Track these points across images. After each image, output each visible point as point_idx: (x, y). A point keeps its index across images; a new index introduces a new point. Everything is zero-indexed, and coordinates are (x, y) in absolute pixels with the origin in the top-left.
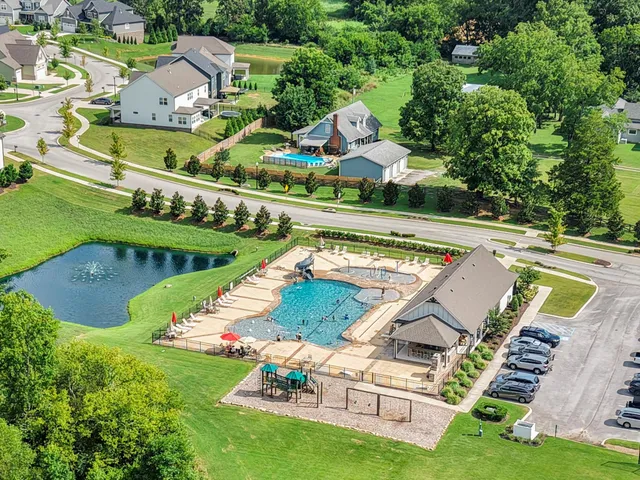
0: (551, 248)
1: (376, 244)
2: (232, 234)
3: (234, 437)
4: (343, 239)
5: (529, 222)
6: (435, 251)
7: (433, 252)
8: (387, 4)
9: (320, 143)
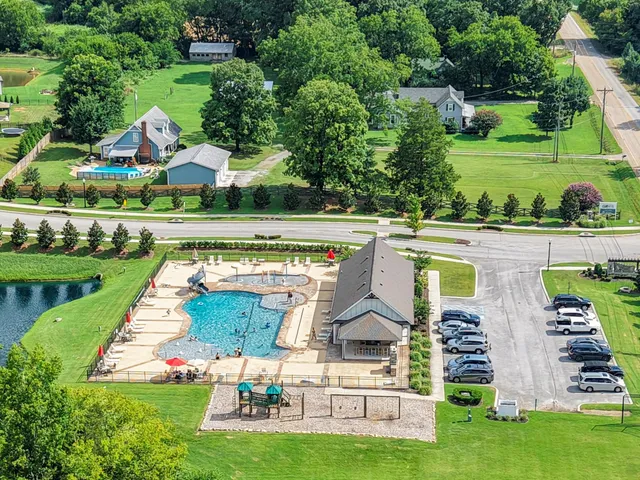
0: (413, 234)
1: (247, 249)
2: (89, 258)
3: (236, 463)
4: (210, 248)
5: (376, 211)
6: (309, 250)
7: (308, 251)
8: (109, 5)
9: (131, 153)
